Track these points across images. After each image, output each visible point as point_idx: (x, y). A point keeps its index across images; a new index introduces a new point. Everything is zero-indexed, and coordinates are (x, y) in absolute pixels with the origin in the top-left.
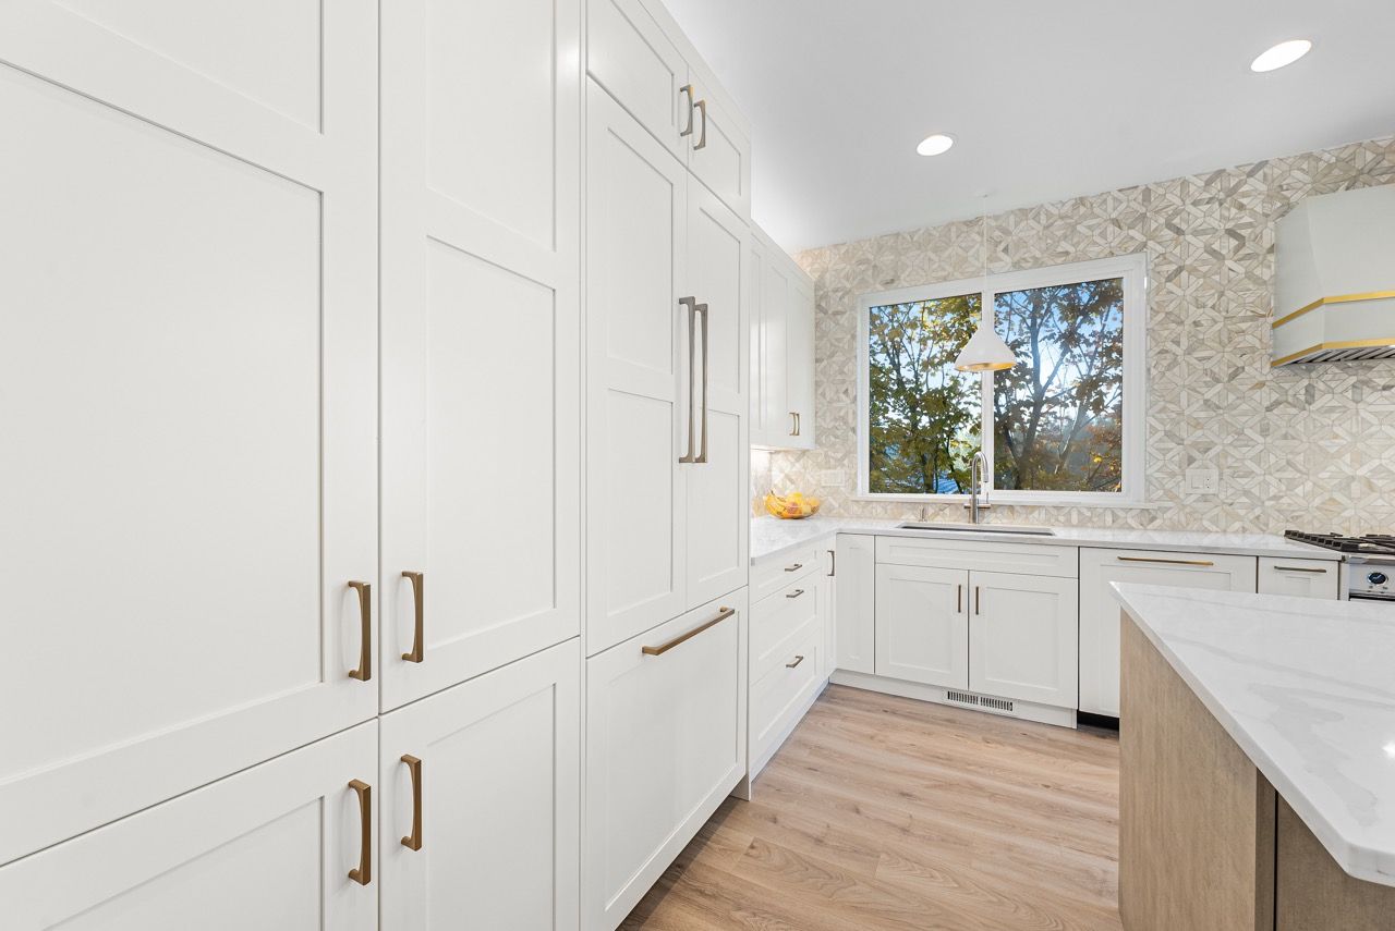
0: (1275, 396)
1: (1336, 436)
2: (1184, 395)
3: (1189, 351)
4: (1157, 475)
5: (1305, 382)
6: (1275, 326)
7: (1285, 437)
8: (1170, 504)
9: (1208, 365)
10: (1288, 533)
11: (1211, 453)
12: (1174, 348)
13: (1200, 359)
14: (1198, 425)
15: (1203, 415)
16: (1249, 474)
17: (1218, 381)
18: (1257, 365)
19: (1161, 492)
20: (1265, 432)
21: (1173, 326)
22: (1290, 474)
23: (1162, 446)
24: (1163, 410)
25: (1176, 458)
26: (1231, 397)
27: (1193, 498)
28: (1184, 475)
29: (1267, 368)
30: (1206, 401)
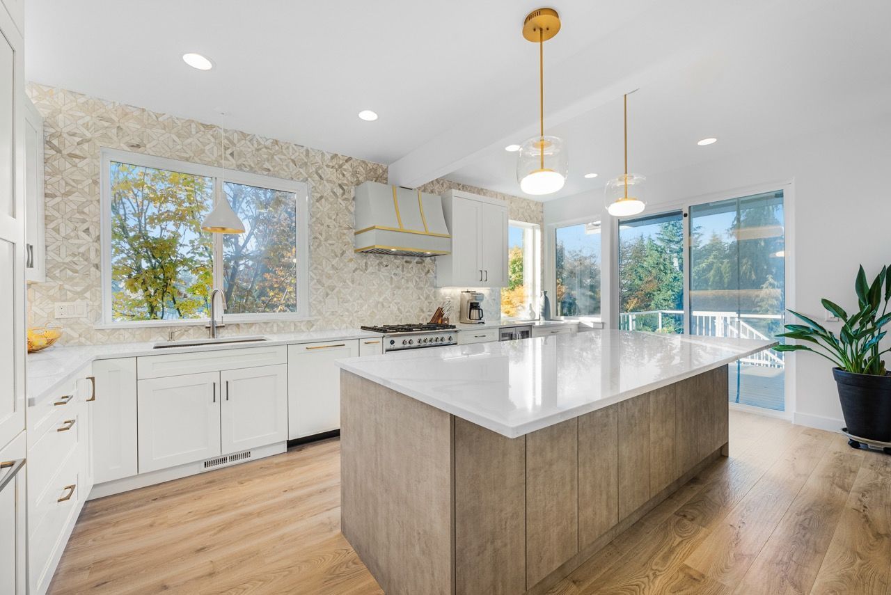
0: (356, 266)
1: (374, 285)
2: (324, 263)
3: (326, 240)
4: (314, 302)
5: (365, 261)
6: (356, 234)
7: (359, 284)
8: (320, 317)
9: (333, 247)
10: (362, 327)
11: (335, 291)
12: (320, 237)
13: (330, 244)
14: (329, 277)
15: (331, 272)
16: (348, 301)
17: (337, 256)
18: (350, 251)
19: (315, 311)
20: (353, 282)
21: (319, 225)
22: (360, 301)
23: (315, 287)
24: (316, 268)
25: (322, 293)
26: (342, 265)
27: (328, 313)
28: (325, 302)
29: (353, 253)
30: (333, 265)
